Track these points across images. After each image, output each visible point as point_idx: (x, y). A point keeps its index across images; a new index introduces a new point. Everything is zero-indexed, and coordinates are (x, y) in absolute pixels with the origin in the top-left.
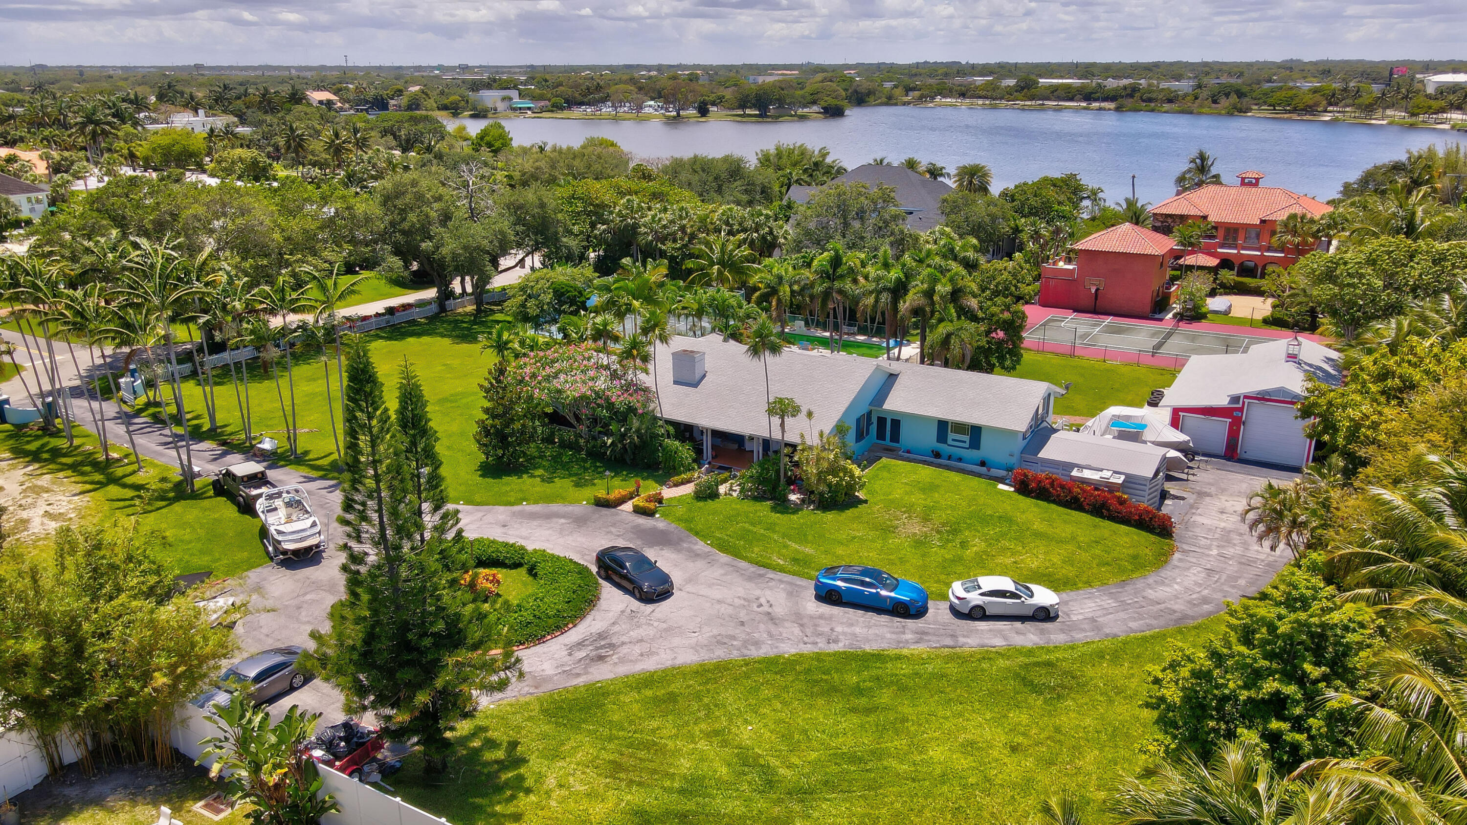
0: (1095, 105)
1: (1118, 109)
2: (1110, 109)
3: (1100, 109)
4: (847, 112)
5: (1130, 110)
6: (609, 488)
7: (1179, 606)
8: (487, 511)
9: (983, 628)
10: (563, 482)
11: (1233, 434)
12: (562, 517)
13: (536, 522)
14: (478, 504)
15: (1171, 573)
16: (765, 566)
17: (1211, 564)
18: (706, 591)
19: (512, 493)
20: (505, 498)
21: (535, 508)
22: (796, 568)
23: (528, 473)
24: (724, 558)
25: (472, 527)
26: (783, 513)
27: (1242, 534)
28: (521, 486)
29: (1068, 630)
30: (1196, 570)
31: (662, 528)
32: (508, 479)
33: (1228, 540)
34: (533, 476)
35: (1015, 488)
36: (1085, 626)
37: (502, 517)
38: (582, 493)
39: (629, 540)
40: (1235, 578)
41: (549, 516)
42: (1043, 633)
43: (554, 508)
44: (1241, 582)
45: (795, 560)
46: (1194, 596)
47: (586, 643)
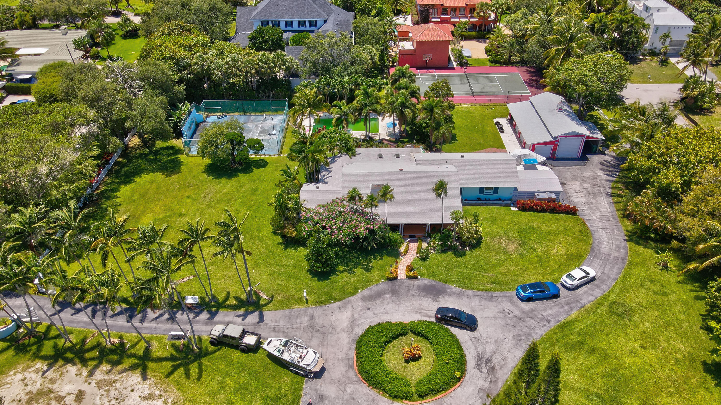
6: (382, 267)
7: (616, 254)
8: (349, 302)
9: (581, 292)
10: (359, 271)
11: (554, 150)
12: (385, 293)
13: (379, 301)
14: (340, 300)
15: (596, 236)
16: (487, 290)
17: (600, 225)
18: (485, 314)
19: (346, 287)
20: (348, 291)
21: (366, 292)
22: (499, 287)
23: (337, 271)
24: (470, 292)
25: (356, 316)
26: (461, 256)
27: (592, 203)
28: (344, 280)
29: (603, 282)
30: (600, 230)
31: (429, 284)
32: (333, 278)
33: (592, 209)
34: (342, 272)
35: (519, 209)
36: (605, 278)
37: (360, 304)
38: (374, 275)
39: (425, 296)
40: (613, 230)
41: (379, 295)
42: (598, 287)
43: (374, 288)
44: (616, 232)
45: (494, 283)
46: (614, 246)
47: (479, 363)
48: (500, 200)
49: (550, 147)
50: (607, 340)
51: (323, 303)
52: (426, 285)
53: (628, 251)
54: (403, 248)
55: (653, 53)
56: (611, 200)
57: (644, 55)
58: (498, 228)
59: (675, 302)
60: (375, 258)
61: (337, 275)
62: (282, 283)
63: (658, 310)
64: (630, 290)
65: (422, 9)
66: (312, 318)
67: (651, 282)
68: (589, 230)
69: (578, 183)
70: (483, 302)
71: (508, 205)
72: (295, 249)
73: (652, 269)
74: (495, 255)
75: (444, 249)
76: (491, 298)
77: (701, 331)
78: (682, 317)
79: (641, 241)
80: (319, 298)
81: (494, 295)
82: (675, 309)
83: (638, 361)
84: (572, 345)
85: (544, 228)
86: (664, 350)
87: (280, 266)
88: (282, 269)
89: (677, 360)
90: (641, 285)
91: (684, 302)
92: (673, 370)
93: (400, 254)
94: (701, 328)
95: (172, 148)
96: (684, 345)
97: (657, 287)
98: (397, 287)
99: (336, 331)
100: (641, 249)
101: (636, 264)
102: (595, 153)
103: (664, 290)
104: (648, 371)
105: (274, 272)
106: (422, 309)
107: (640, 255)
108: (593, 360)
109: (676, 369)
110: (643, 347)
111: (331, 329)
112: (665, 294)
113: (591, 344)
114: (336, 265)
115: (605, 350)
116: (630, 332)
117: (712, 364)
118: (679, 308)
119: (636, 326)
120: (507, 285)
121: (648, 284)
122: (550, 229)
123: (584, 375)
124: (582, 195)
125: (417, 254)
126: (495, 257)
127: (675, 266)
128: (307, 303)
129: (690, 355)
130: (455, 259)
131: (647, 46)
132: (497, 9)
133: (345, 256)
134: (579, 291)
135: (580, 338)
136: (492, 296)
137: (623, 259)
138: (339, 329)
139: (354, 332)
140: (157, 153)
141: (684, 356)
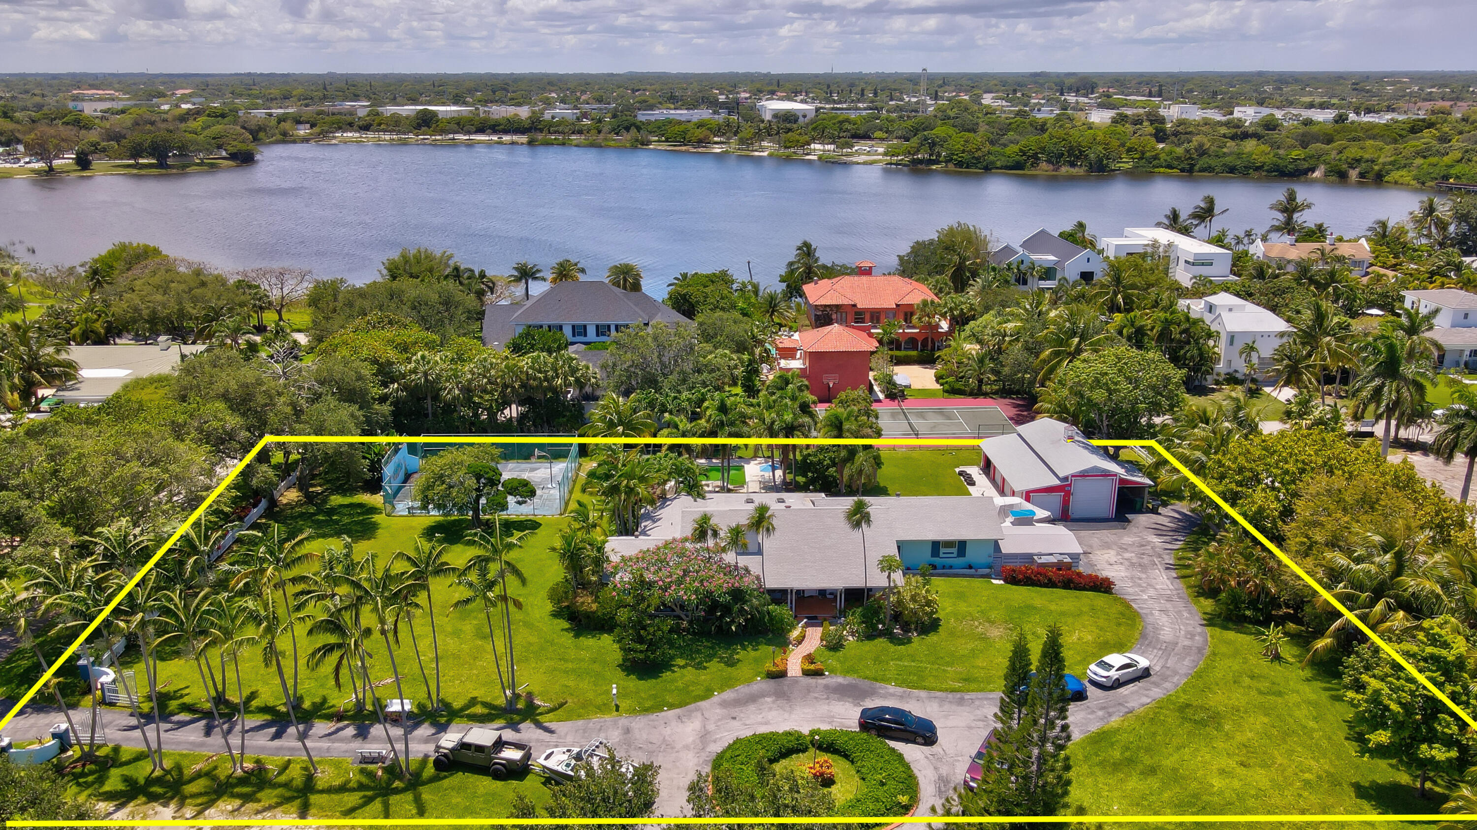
0: (506, 138)
1: (531, 143)
2: (522, 144)
3: (513, 143)
4: (258, 157)
5: (542, 144)
6: (756, 660)
7: (1187, 643)
8: (697, 710)
9: (1126, 693)
10: (714, 666)
11: (1066, 503)
12: (764, 696)
13: (752, 707)
14: (680, 706)
15: (1150, 619)
16: (953, 691)
17: (1157, 606)
18: (950, 723)
19: (691, 688)
20: (694, 694)
21: (728, 695)
22: (973, 686)
23: (674, 666)
24: (923, 694)
25: (711, 727)
26: (903, 644)
27: (1140, 579)
28: (686, 678)
29: (1165, 678)
30: (1157, 613)
31: (846, 682)
32: (667, 675)
33: (1140, 586)
34: (683, 667)
35: (1006, 581)
36: (1168, 673)
37: (718, 711)
38: (743, 670)
39: (839, 700)
40: (1179, 612)
41: (753, 699)
42: (1157, 685)
43: (743, 690)
44: (1186, 614)
45: (965, 680)
46: (1182, 633)
47: (943, 789)
48: (970, 567)
49: (1057, 497)
50: (1176, 756)
51: (646, 710)
52: (840, 684)
53: (1209, 639)
54: (795, 634)
55: (1232, 380)
56: (1174, 574)
57: (1217, 383)
58: (970, 606)
59: (1298, 705)
60: (744, 648)
61: (674, 672)
62: (571, 684)
63: (1267, 715)
64: (1216, 689)
65: (819, 313)
66: (627, 731)
67: (1252, 677)
68: (1136, 611)
69: (1113, 552)
70: (947, 707)
71: (988, 576)
72: (593, 637)
73: (1253, 660)
74: (966, 643)
75: (870, 635)
76: (961, 702)
77: (1346, 743)
78: (1312, 724)
79: (1230, 625)
80: (640, 703)
81: (967, 697)
82: (1297, 713)
83: (1236, 784)
84: (1114, 764)
85: (1053, 607)
86: (1282, 769)
87: (566, 661)
88: (570, 665)
89: (1307, 783)
90: (1235, 682)
91: (1315, 704)
92: (1300, 795)
93: (790, 643)
94: (1347, 739)
95: (361, 505)
96: (1318, 761)
97: (1264, 685)
98: (786, 688)
99: (673, 748)
100: (1231, 635)
101: (1224, 655)
102: (1140, 512)
103: (1276, 688)
104: (1256, 796)
105: (555, 669)
106: (833, 717)
107: (1229, 643)
108: (1154, 783)
109: (1306, 794)
110: (1242, 764)
111: (663, 746)
112: (1280, 694)
113: (1148, 761)
114: (672, 658)
115: (1175, 770)
116: (1220, 744)
117: (1371, 787)
118: (1305, 712)
119: (1228, 737)
120: (989, 683)
121: (1247, 681)
122: (1065, 608)
123: (1138, 805)
124: (1122, 568)
125: (822, 640)
126: (964, 647)
127: (1294, 656)
128: (617, 710)
129: (1329, 774)
130: (892, 648)
131: (1221, 367)
132: (951, 309)
133: (688, 645)
134: (1121, 690)
135: (1127, 754)
136: (962, 699)
137: (1200, 650)
138: (679, 746)
139: (708, 750)
140: (332, 511)
141: (1319, 777)
